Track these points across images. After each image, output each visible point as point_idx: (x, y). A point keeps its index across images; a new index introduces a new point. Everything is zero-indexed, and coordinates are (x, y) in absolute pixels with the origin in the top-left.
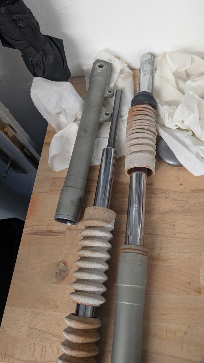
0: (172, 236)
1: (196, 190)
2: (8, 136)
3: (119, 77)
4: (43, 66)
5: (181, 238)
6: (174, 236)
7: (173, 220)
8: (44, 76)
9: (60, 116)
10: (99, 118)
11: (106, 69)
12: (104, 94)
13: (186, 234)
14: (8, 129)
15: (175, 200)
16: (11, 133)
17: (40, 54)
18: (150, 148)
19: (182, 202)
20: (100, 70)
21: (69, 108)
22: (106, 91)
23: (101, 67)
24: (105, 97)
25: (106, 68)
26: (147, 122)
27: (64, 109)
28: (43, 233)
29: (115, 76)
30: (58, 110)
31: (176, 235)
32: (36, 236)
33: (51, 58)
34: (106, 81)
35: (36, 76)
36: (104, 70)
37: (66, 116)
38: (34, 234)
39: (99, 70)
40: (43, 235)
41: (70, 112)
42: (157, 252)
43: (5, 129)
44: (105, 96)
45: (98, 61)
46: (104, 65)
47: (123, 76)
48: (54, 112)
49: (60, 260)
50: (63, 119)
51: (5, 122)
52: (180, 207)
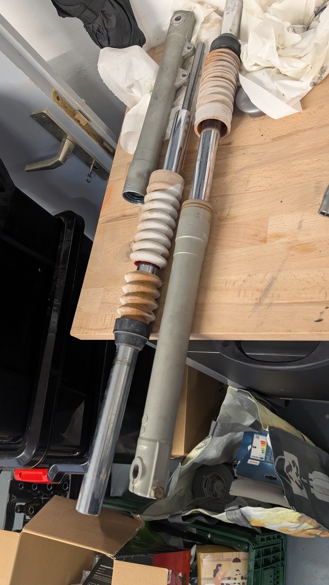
0: (244, 192)
1: (278, 137)
2: (81, 125)
3: (201, 28)
4: (106, 32)
5: (254, 192)
7: (248, 176)
8: (111, 45)
9: (133, 90)
10: (174, 81)
11: (184, 21)
12: (182, 52)
13: (259, 186)
14: (79, 116)
15: (253, 154)
16: (84, 121)
17: (99, 17)
18: (221, 97)
19: (260, 154)
21: (142, 78)
22: (184, 48)
23: (177, 19)
24: (183, 57)
25: (184, 19)
26: (221, 68)
27: (137, 81)
28: (117, 219)
29: (198, 27)
30: (129, 83)
31: (249, 190)
32: (110, 223)
33: (113, 19)
34: (185, 36)
35: (102, 47)
36: (182, 23)
37: (140, 88)
38: (108, 221)
39: (176, 24)
40: (117, 220)
41: (145, 84)
42: (226, 213)
43: (76, 116)
44: (184, 54)
45: (176, 13)
46: (181, 16)
47: (208, 25)
48: (124, 85)
49: (131, 240)
50: (136, 92)
51: (75, 108)
52: (257, 160)
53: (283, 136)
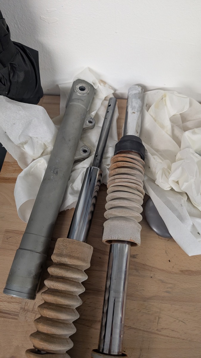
0: (156, 332)
1: (187, 271)
4: (9, 84)
5: (168, 336)
6: (159, 332)
7: (159, 310)
8: (9, 96)
9: (25, 146)
10: (75, 154)
11: (88, 94)
12: (83, 125)
13: (173, 331)
15: (163, 282)
17: (7, 68)
19: (169, 286)
20: (81, 93)
21: (37, 138)
22: (85, 121)
23: (82, 89)
24: (84, 129)
25: (88, 92)
27: (31, 137)
30: (22, 140)
31: (161, 331)
33: (21, 76)
34: (87, 108)
36: (86, 95)
39: (79, 93)
44: (85, 126)
45: (79, 81)
46: (86, 88)
48: (17, 141)
50: (27, 149)
52: (167, 292)
53: (192, 271)
